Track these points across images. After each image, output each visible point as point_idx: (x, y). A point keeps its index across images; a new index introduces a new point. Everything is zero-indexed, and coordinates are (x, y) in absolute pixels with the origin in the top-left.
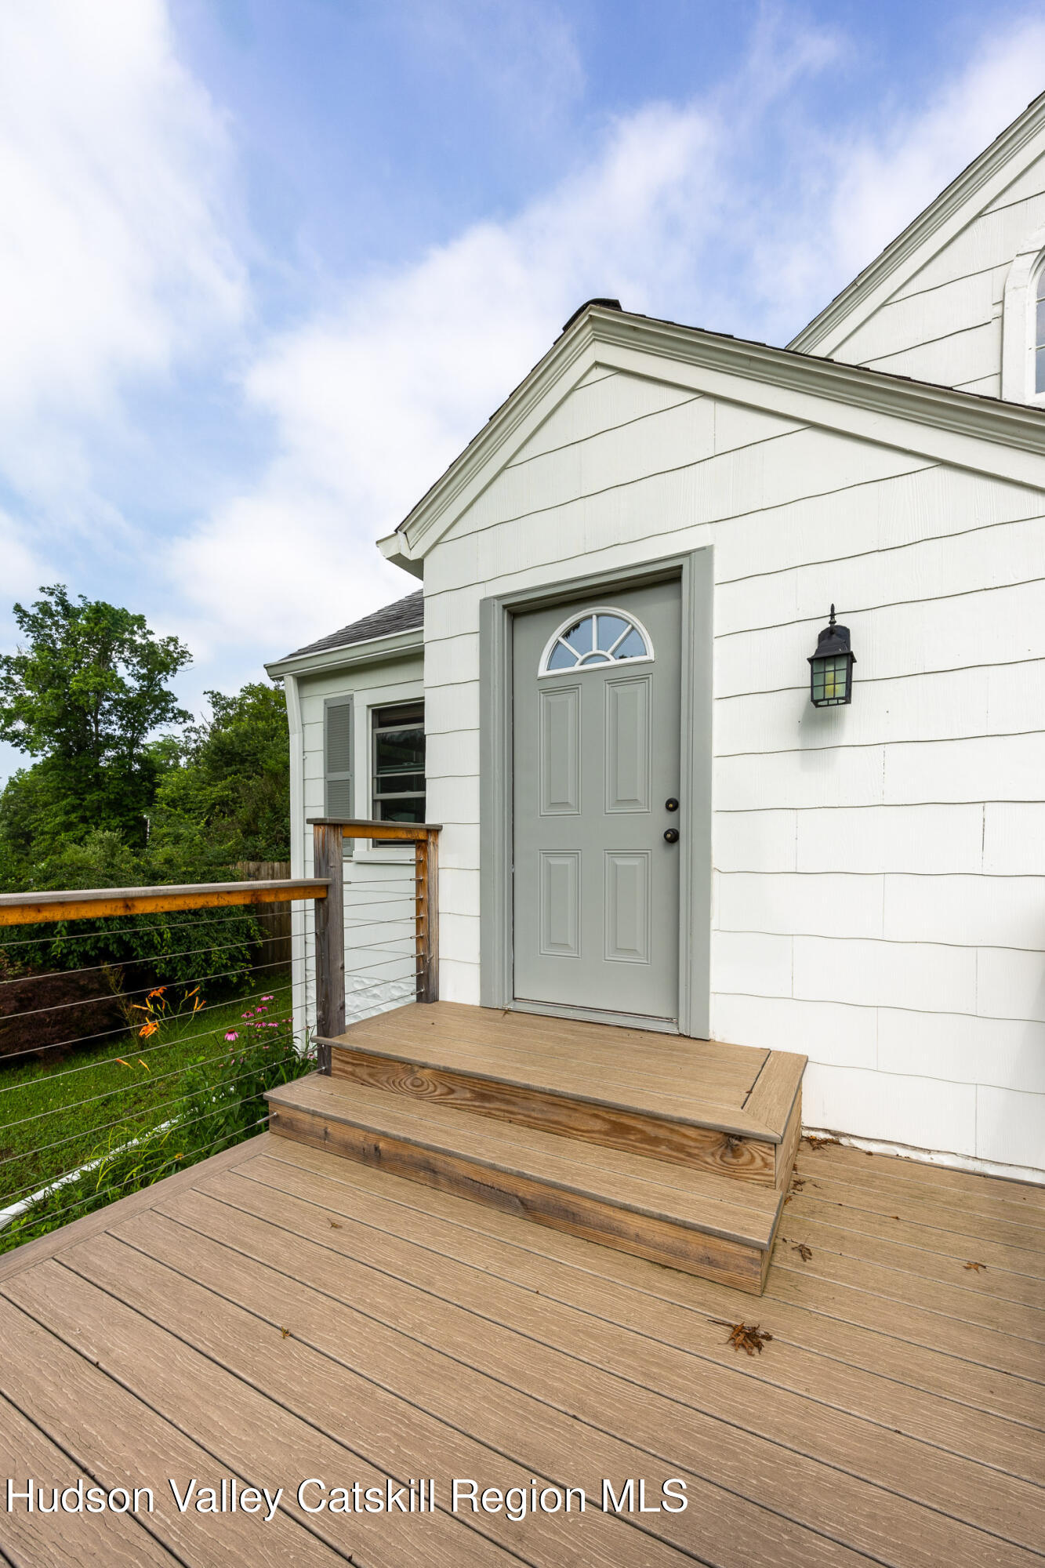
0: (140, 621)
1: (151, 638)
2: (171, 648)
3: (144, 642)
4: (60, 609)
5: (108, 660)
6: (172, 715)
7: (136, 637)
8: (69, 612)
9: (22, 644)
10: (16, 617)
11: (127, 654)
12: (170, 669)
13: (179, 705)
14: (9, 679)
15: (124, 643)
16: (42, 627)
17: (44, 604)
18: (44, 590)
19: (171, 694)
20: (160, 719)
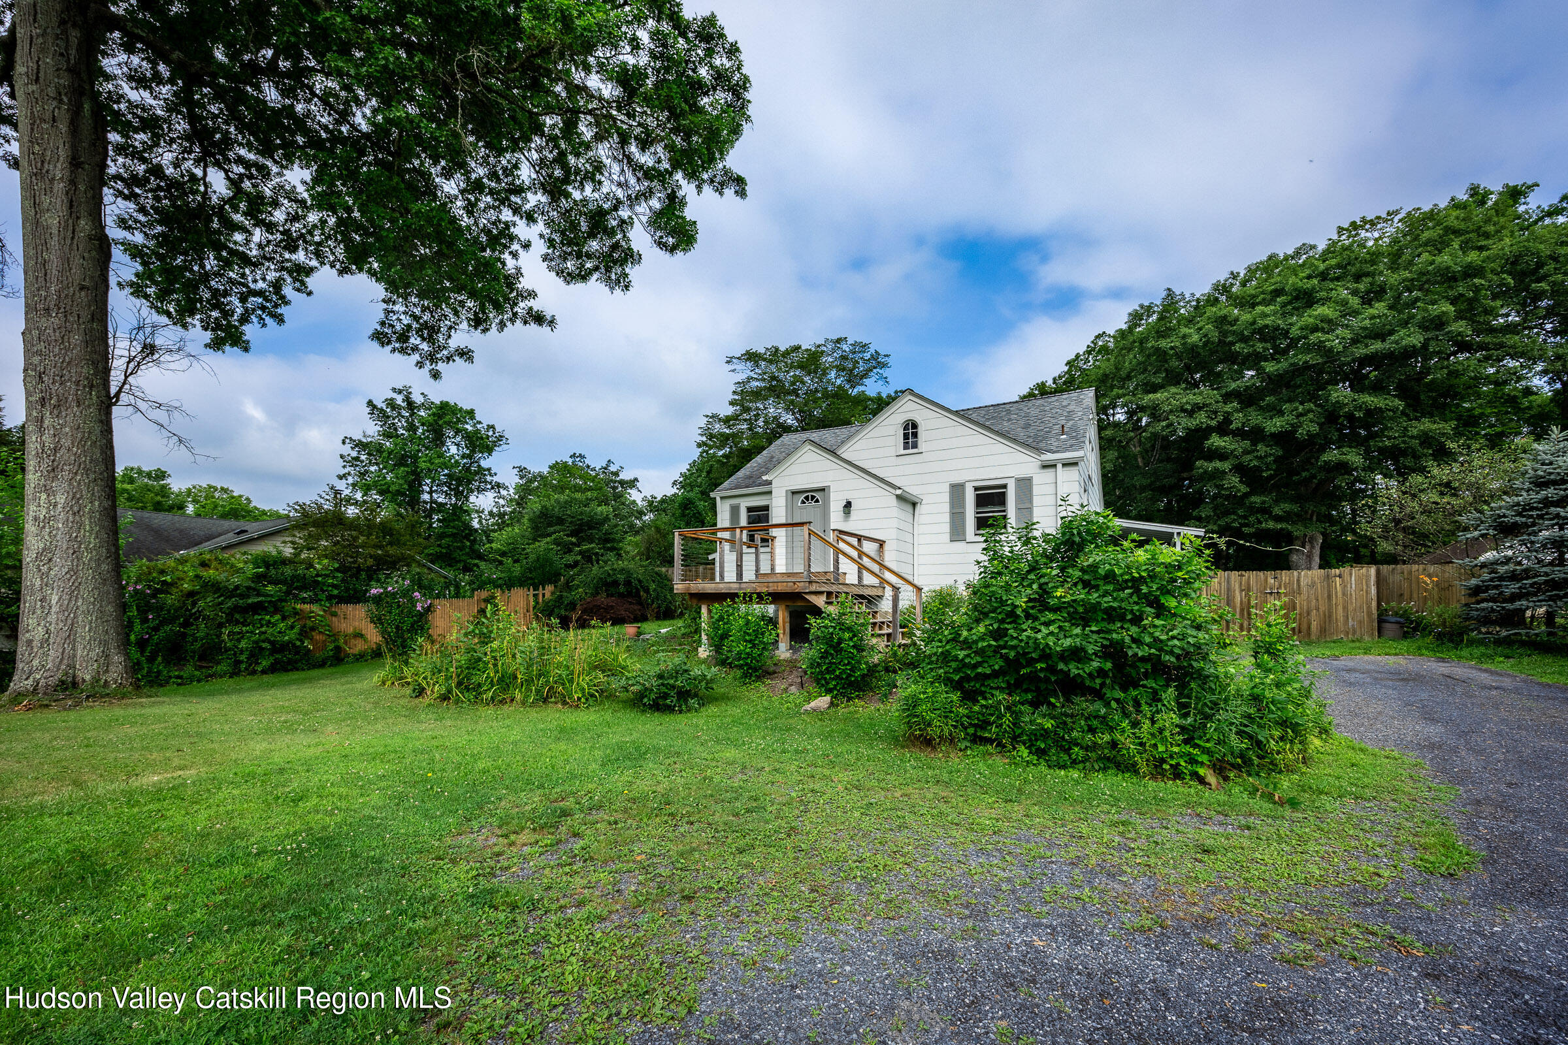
0: (471, 413)
3: (473, 430)
4: (404, 404)
5: (443, 444)
6: (489, 486)
7: (467, 426)
8: (411, 405)
9: (371, 429)
10: (368, 410)
11: (458, 439)
12: (489, 450)
13: (495, 479)
14: (357, 459)
15: (458, 432)
16: (388, 417)
17: (392, 399)
18: (394, 390)
19: (489, 470)
20: (480, 490)
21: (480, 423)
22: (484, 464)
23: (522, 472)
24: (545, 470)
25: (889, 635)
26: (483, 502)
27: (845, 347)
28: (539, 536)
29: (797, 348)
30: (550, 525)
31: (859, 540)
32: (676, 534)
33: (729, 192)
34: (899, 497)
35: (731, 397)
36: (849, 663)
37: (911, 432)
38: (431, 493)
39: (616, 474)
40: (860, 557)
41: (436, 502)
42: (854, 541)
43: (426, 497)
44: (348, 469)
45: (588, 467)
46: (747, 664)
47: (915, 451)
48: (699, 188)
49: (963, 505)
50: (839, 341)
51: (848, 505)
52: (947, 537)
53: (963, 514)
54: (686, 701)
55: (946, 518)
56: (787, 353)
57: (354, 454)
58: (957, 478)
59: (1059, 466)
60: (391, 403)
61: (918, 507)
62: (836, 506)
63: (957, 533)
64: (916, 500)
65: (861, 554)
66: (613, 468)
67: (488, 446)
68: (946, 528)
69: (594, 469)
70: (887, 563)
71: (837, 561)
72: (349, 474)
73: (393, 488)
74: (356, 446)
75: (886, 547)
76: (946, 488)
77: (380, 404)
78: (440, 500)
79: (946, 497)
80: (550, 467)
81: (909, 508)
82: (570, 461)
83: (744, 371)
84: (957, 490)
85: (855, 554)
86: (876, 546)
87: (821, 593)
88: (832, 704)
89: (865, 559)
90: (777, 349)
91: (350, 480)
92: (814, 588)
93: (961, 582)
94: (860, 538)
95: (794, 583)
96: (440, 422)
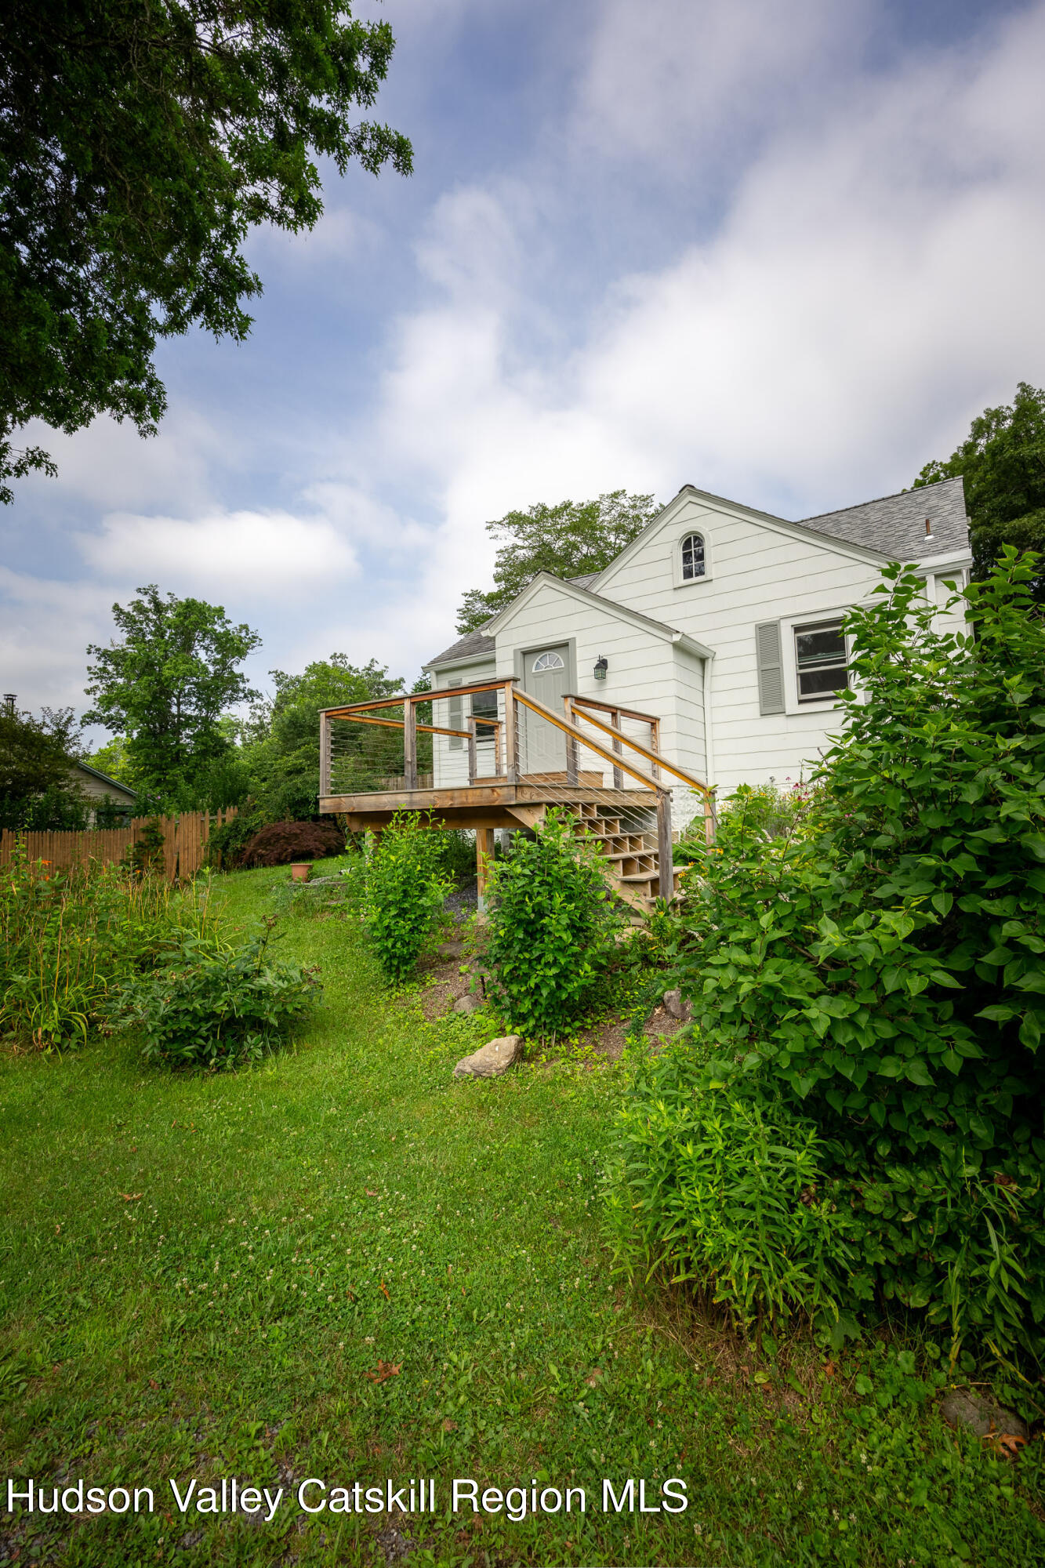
0: (220, 611)
1: (229, 626)
2: (243, 634)
3: (222, 630)
4: (151, 606)
5: (191, 648)
6: (241, 695)
7: (216, 627)
8: (159, 608)
9: (118, 638)
10: (114, 615)
11: (207, 642)
12: (241, 653)
13: (248, 686)
14: (104, 670)
15: (206, 633)
16: (135, 622)
17: (139, 602)
18: (139, 590)
19: (242, 676)
20: (232, 700)
21: (229, 622)
22: (237, 670)
23: (280, 678)
24: (302, 672)
25: (655, 882)
26: (238, 712)
27: (623, 501)
28: (289, 750)
29: (567, 506)
30: (300, 736)
31: (614, 715)
32: (323, 715)
33: (387, 166)
34: (677, 646)
35: (495, 570)
36: (555, 962)
37: (693, 550)
38: (178, 705)
39: (381, 675)
40: (617, 748)
41: (185, 716)
42: (605, 717)
43: (174, 710)
44: (96, 682)
45: (351, 668)
46: (386, 950)
47: (701, 578)
48: (341, 160)
49: (778, 657)
50: (615, 495)
51: (602, 665)
52: (755, 709)
53: (778, 670)
54: (240, 1040)
55: (753, 679)
56: (558, 512)
57: (100, 665)
58: (767, 615)
59: (931, 579)
60: (138, 607)
61: (709, 663)
62: (584, 669)
63: (771, 702)
64: (707, 653)
65: (619, 739)
66: (377, 668)
67: (238, 649)
68: (754, 695)
69: (356, 671)
70: (664, 756)
71: (573, 753)
72: (96, 687)
73: (135, 700)
74: (103, 655)
75: (662, 727)
76: (751, 632)
77: (128, 609)
78: (188, 712)
79: (751, 647)
80: (306, 669)
81: (696, 667)
82: (330, 663)
83: (508, 537)
84: (767, 633)
85: (606, 740)
86: (644, 726)
87: (538, 805)
88: (521, 1055)
89: (625, 747)
90: (545, 509)
91: (98, 695)
92: (526, 797)
93: (780, 779)
94: (614, 711)
95: (493, 789)
96: (186, 623)
